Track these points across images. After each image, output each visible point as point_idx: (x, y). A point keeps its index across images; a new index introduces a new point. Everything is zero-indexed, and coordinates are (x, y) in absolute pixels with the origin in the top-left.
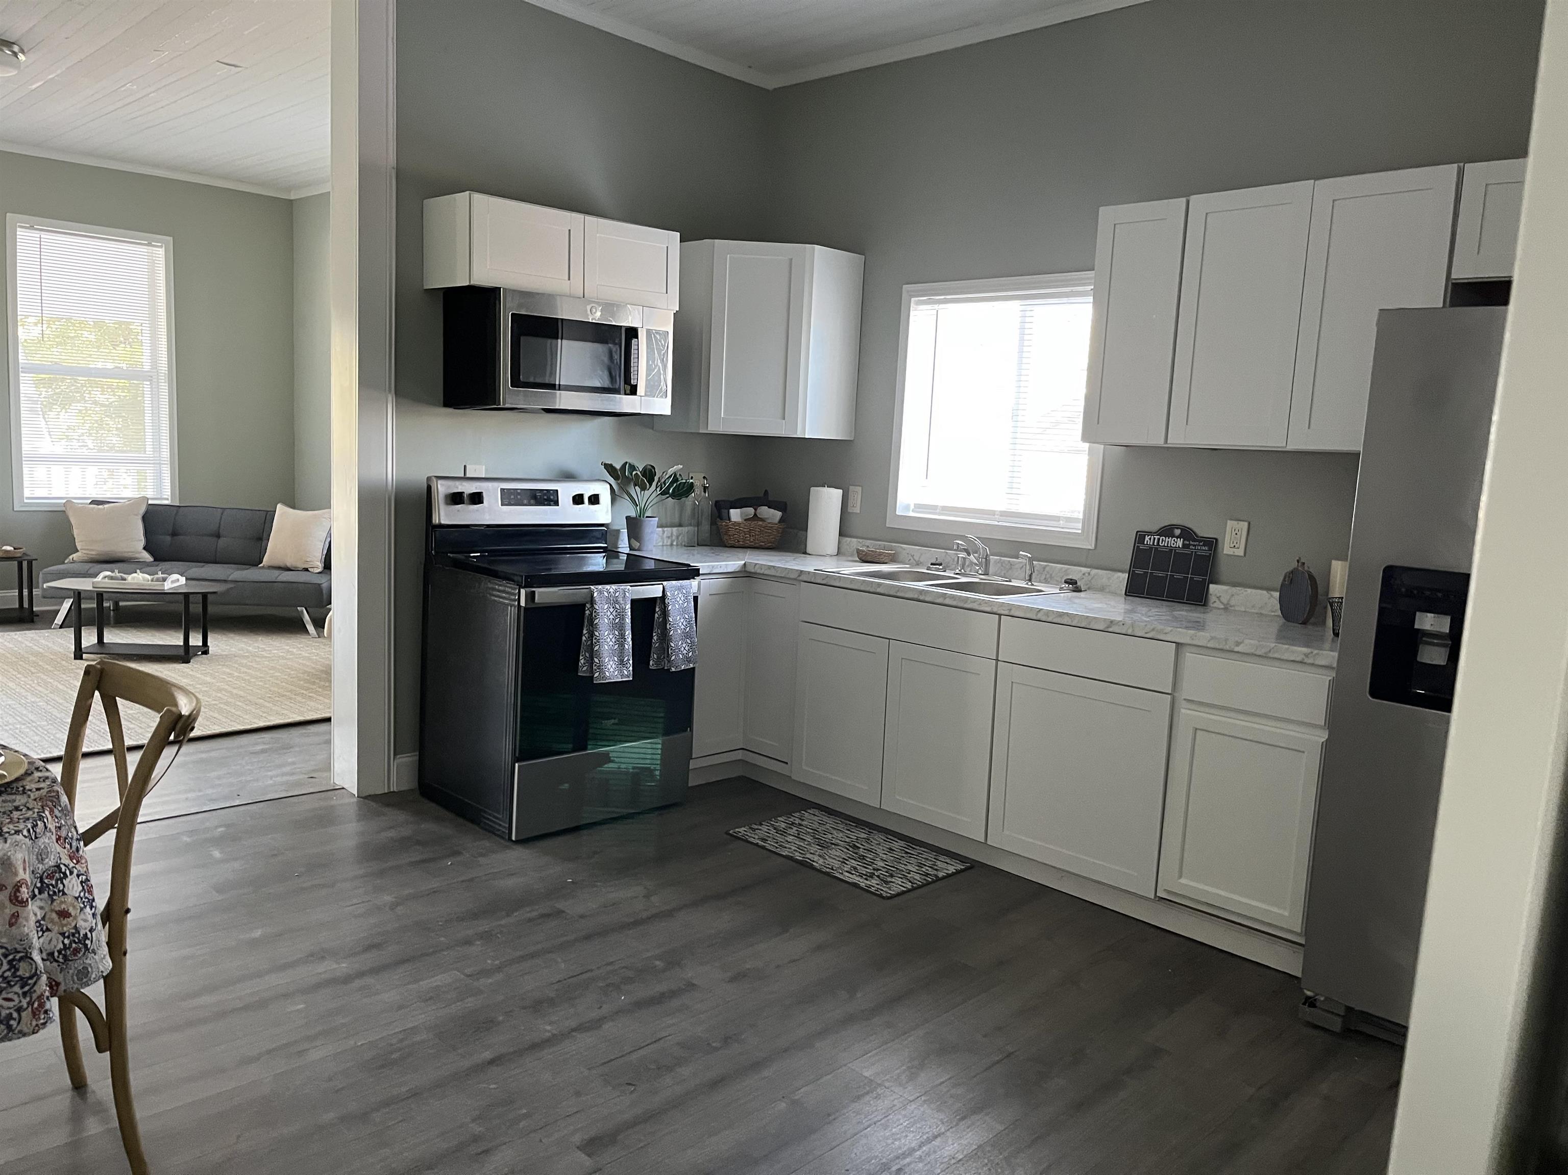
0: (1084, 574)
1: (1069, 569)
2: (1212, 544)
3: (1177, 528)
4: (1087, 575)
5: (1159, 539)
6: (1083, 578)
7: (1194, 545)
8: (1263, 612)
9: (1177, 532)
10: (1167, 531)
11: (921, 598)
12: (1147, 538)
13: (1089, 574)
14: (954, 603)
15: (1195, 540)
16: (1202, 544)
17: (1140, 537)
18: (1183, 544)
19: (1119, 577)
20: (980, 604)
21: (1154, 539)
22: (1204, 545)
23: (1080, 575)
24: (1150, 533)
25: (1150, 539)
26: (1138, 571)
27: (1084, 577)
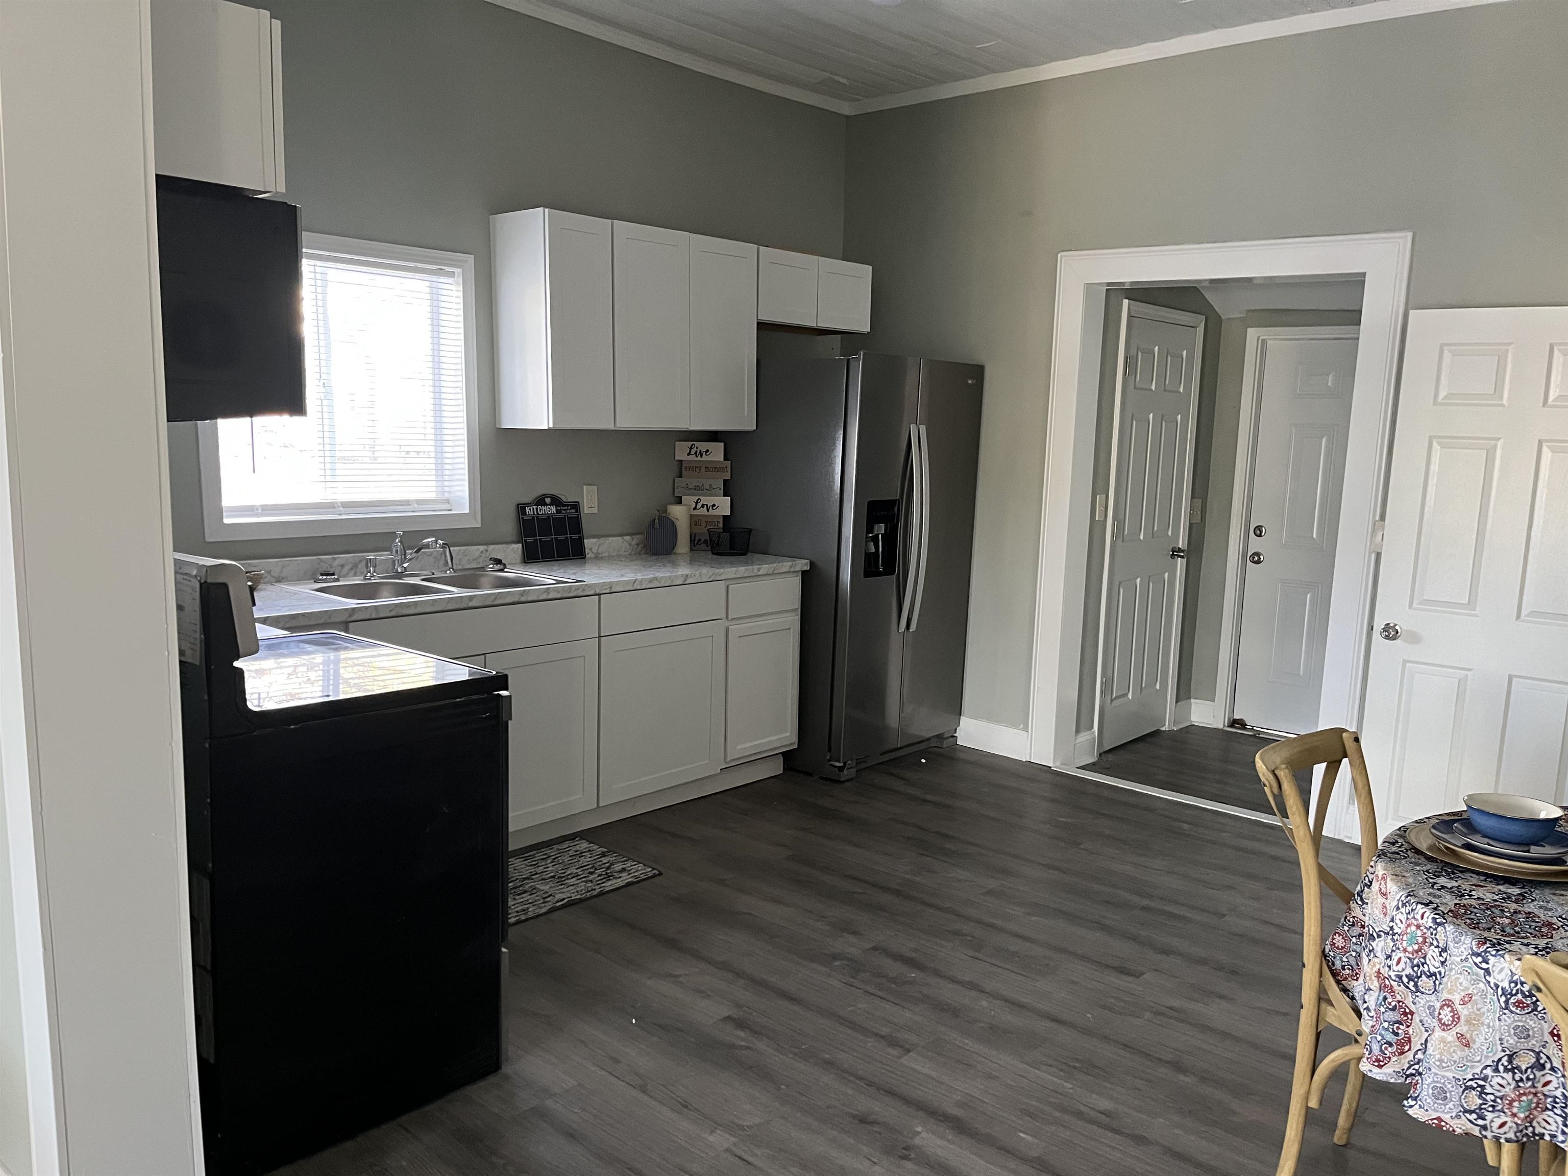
0: (482, 552)
1: (466, 550)
2: (576, 506)
3: (548, 497)
4: (484, 552)
5: (537, 509)
6: (481, 556)
7: (564, 510)
8: (620, 553)
9: (548, 500)
10: (540, 501)
11: (523, 599)
12: (527, 509)
13: (487, 551)
14: (559, 596)
15: (564, 506)
16: (569, 508)
17: (521, 508)
18: (557, 510)
19: (513, 548)
20: (584, 590)
21: (533, 508)
22: (571, 509)
23: (478, 553)
24: (529, 504)
25: (530, 509)
26: (529, 540)
27: (482, 554)
